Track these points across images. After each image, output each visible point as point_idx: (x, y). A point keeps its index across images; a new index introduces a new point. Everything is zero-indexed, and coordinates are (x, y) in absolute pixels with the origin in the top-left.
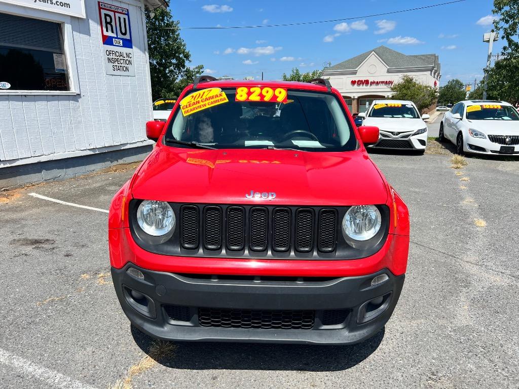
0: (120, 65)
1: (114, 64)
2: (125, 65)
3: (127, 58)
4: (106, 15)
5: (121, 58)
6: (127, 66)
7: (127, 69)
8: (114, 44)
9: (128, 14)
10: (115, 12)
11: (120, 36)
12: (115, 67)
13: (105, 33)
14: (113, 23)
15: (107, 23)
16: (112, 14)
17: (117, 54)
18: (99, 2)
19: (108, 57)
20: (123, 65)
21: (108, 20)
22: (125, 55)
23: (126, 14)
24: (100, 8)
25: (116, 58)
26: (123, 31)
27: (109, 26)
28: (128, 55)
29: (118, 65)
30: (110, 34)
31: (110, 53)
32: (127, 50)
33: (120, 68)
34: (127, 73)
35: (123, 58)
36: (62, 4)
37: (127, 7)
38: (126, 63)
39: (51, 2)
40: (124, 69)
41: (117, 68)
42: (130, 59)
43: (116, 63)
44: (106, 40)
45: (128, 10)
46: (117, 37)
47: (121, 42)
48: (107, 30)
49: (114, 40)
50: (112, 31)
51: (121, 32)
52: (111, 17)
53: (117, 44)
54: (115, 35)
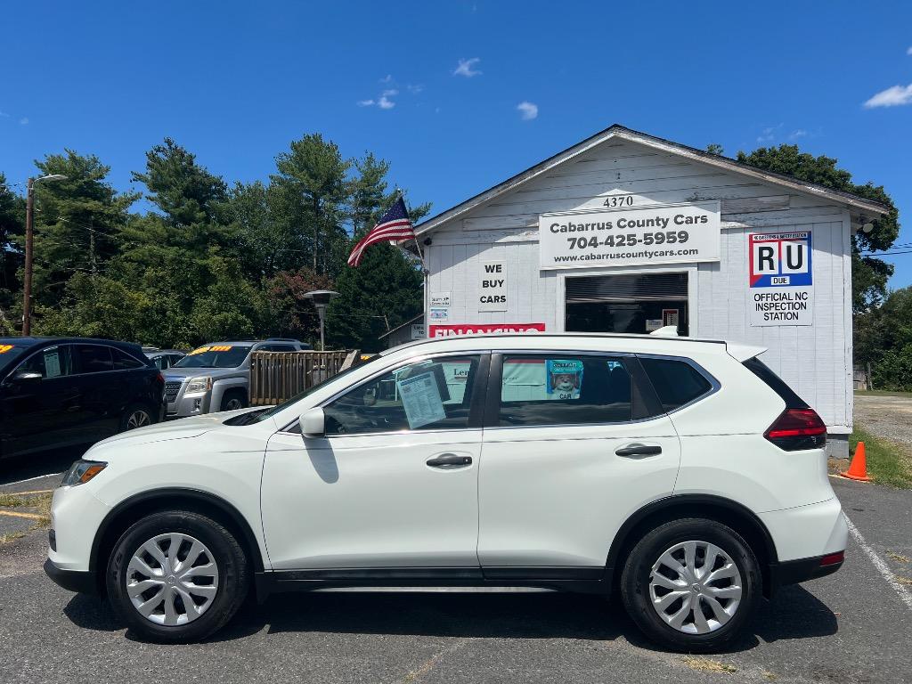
0: (782, 311)
2: (791, 311)
3: (797, 301)
4: (761, 249)
5: (785, 301)
6: (795, 311)
7: (795, 316)
8: (772, 283)
11: (786, 270)
12: (770, 316)
13: (757, 272)
14: (775, 258)
15: (761, 258)
16: (774, 246)
17: (777, 297)
18: (751, 236)
19: (757, 302)
20: (787, 311)
21: (766, 253)
22: (793, 296)
23: (804, 239)
24: (751, 242)
25: (774, 302)
26: (795, 262)
27: (766, 263)
28: (798, 296)
29: (775, 312)
30: (766, 271)
31: (761, 297)
32: (800, 289)
33: (779, 316)
34: (794, 321)
35: (789, 301)
36: (686, 252)
37: (809, 228)
38: (794, 307)
39: (672, 253)
40: (789, 316)
41: (774, 315)
42: (804, 302)
43: (773, 310)
44: (758, 281)
45: (810, 233)
46: (780, 274)
47: (788, 279)
48: (761, 268)
49: (772, 278)
50: (772, 267)
51: (790, 266)
52: (771, 250)
53: (778, 284)
54: (776, 272)
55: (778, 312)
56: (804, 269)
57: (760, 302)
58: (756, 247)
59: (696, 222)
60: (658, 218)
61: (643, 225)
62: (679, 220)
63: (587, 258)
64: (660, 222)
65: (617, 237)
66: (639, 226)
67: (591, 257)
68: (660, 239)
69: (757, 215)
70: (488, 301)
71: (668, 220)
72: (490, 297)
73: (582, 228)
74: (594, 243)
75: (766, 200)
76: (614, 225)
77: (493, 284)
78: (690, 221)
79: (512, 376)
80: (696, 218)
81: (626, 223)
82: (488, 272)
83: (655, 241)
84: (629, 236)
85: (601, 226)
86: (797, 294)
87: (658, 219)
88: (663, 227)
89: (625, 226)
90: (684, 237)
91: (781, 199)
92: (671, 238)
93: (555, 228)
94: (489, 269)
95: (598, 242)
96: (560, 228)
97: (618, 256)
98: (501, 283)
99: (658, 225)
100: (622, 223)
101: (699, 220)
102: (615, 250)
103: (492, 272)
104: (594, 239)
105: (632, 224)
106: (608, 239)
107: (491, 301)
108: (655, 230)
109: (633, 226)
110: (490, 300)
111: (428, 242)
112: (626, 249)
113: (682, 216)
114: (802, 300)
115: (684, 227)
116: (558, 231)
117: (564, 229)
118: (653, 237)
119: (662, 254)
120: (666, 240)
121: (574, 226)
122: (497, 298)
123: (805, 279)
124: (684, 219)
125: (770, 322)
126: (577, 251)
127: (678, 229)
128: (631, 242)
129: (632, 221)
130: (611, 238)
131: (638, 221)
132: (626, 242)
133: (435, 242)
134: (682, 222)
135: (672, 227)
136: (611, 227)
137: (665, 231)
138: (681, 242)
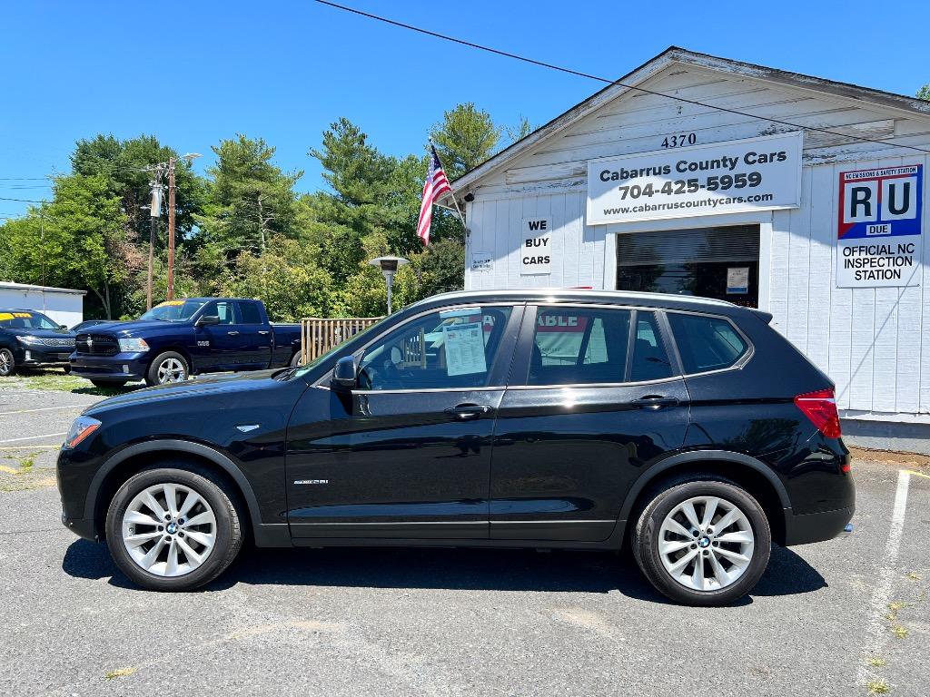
0: (878, 268)
1: (861, 269)
2: (892, 268)
3: (901, 254)
4: (855, 191)
5: (883, 255)
6: (897, 268)
7: (896, 274)
8: (868, 233)
9: (919, 175)
10: (880, 180)
11: (887, 215)
12: (862, 274)
13: (848, 219)
14: (873, 201)
15: (855, 202)
16: (873, 186)
17: (873, 250)
18: (842, 175)
19: (847, 258)
20: (885, 268)
21: (861, 195)
22: (894, 249)
23: (913, 175)
24: (842, 183)
25: (869, 257)
26: (899, 205)
27: (861, 208)
28: (902, 249)
29: (870, 269)
30: (861, 217)
31: (852, 251)
32: (904, 240)
33: (876, 273)
34: (895, 281)
35: (888, 256)
36: (757, 199)
37: (920, 161)
38: (895, 263)
39: (740, 200)
40: (889, 274)
41: (868, 274)
42: (909, 255)
43: (867, 267)
44: (848, 231)
45: (920, 167)
46: (879, 221)
47: (889, 227)
48: (854, 214)
49: (868, 227)
50: (868, 213)
51: (892, 210)
52: (868, 191)
53: (876, 233)
54: (873, 218)
55: (873, 269)
56: (911, 214)
57: (851, 258)
58: (848, 188)
59: (771, 160)
60: (725, 157)
61: (707, 168)
62: (751, 158)
63: (641, 209)
64: (728, 163)
65: (676, 183)
66: (702, 168)
67: (646, 208)
68: (727, 183)
69: (852, 147)
70: (531, 262)
71: (737, 159)
72: (533, 258)
73: (635, 174)
74: (649, 191)
75: (862, 127)
76: (673, 169)
77: (537, 243)
78: (764, 159)
79: (554, 347)
80: (772, 155)
81: (687, 166)
82: (532, 229)
83: (721, 185)
84: (689, 182)
85: (657, 171)
86: (900, 246)
87: (724, 160)
88: (730, 169)
89: (685, 170)
90: (756, 179)
91: (882, 125)
92: (740, 181)
93: (605, 176)
94: (533, 226)
95: (654, 190)
96: (610, 175)
97: (677, 206)
98: (545, 242)
99: (725, 166)
100: (682, 167)
101: (776, 158)
102: (673, 198)
103: (536, 229)
104: (649, 186)
105: (693, 167)
106: (665, 186)
107: (535, 262)
108: (720, 172)
109: (694, 170)
110: (533, 261)
111: (470, 198)
112: (687, 197)
113: (754, 154)
114: (907, 254)
115: (757, 168)
116: (608, 178)
117: (615, 177)
118: (718, 181)
119: (729, 201)
120: (734, 184)
121: (627, 172)
122: (540, 259)
123: (912, 227)
124: (757, 158)
125: (863, 282)
126: (630, 202)
127: (748, 170)
128: (692, 188)
129: (693, 164)
130: (668, 184)
131: (701, 163)
132: (686, 188)
133: (477, 199)
134: (754, 161)
135: (742, 168)
136: (669, 171)
137: (732, 174)
138: (751, 185)
